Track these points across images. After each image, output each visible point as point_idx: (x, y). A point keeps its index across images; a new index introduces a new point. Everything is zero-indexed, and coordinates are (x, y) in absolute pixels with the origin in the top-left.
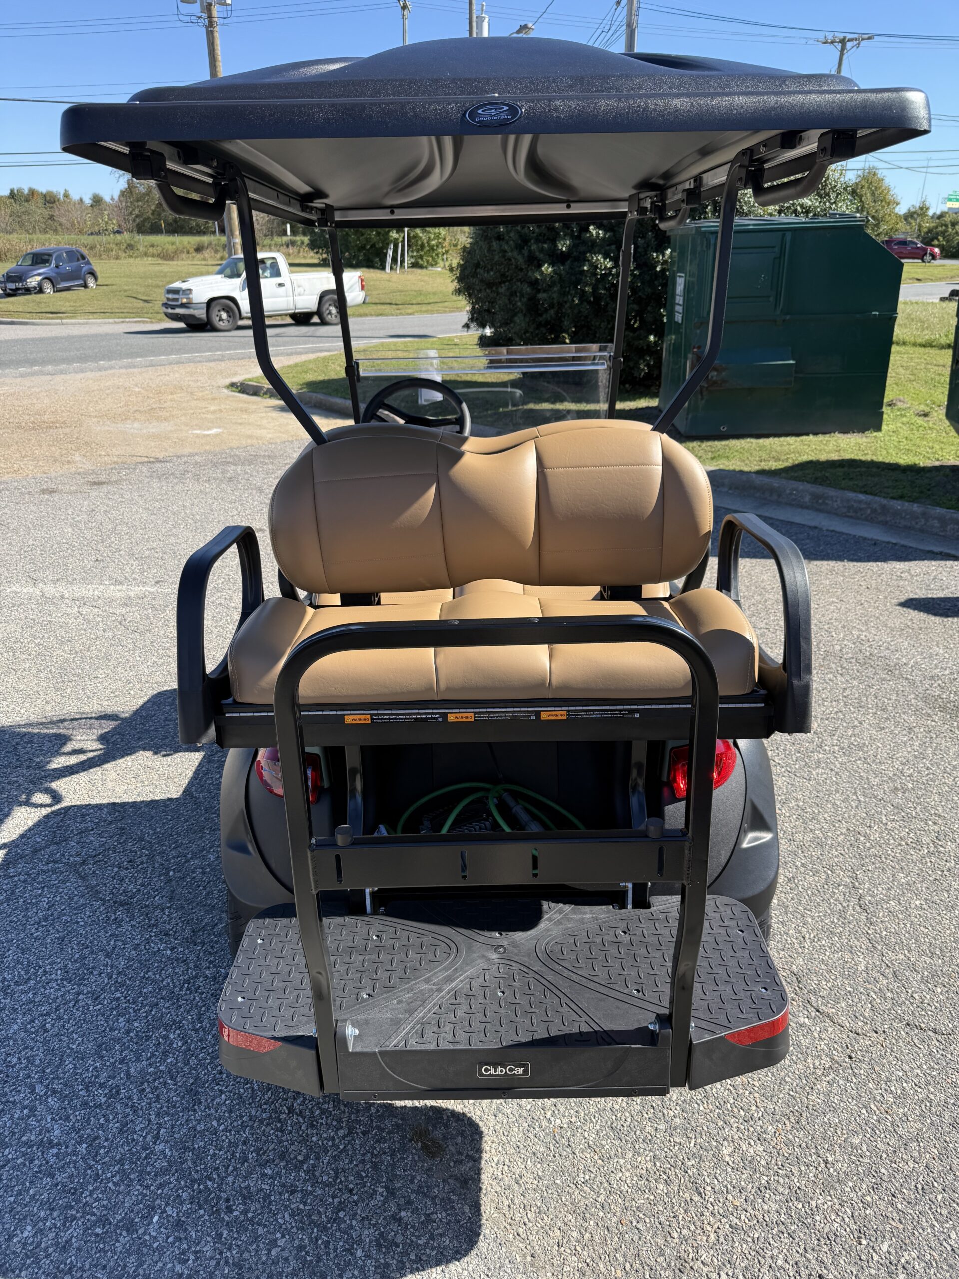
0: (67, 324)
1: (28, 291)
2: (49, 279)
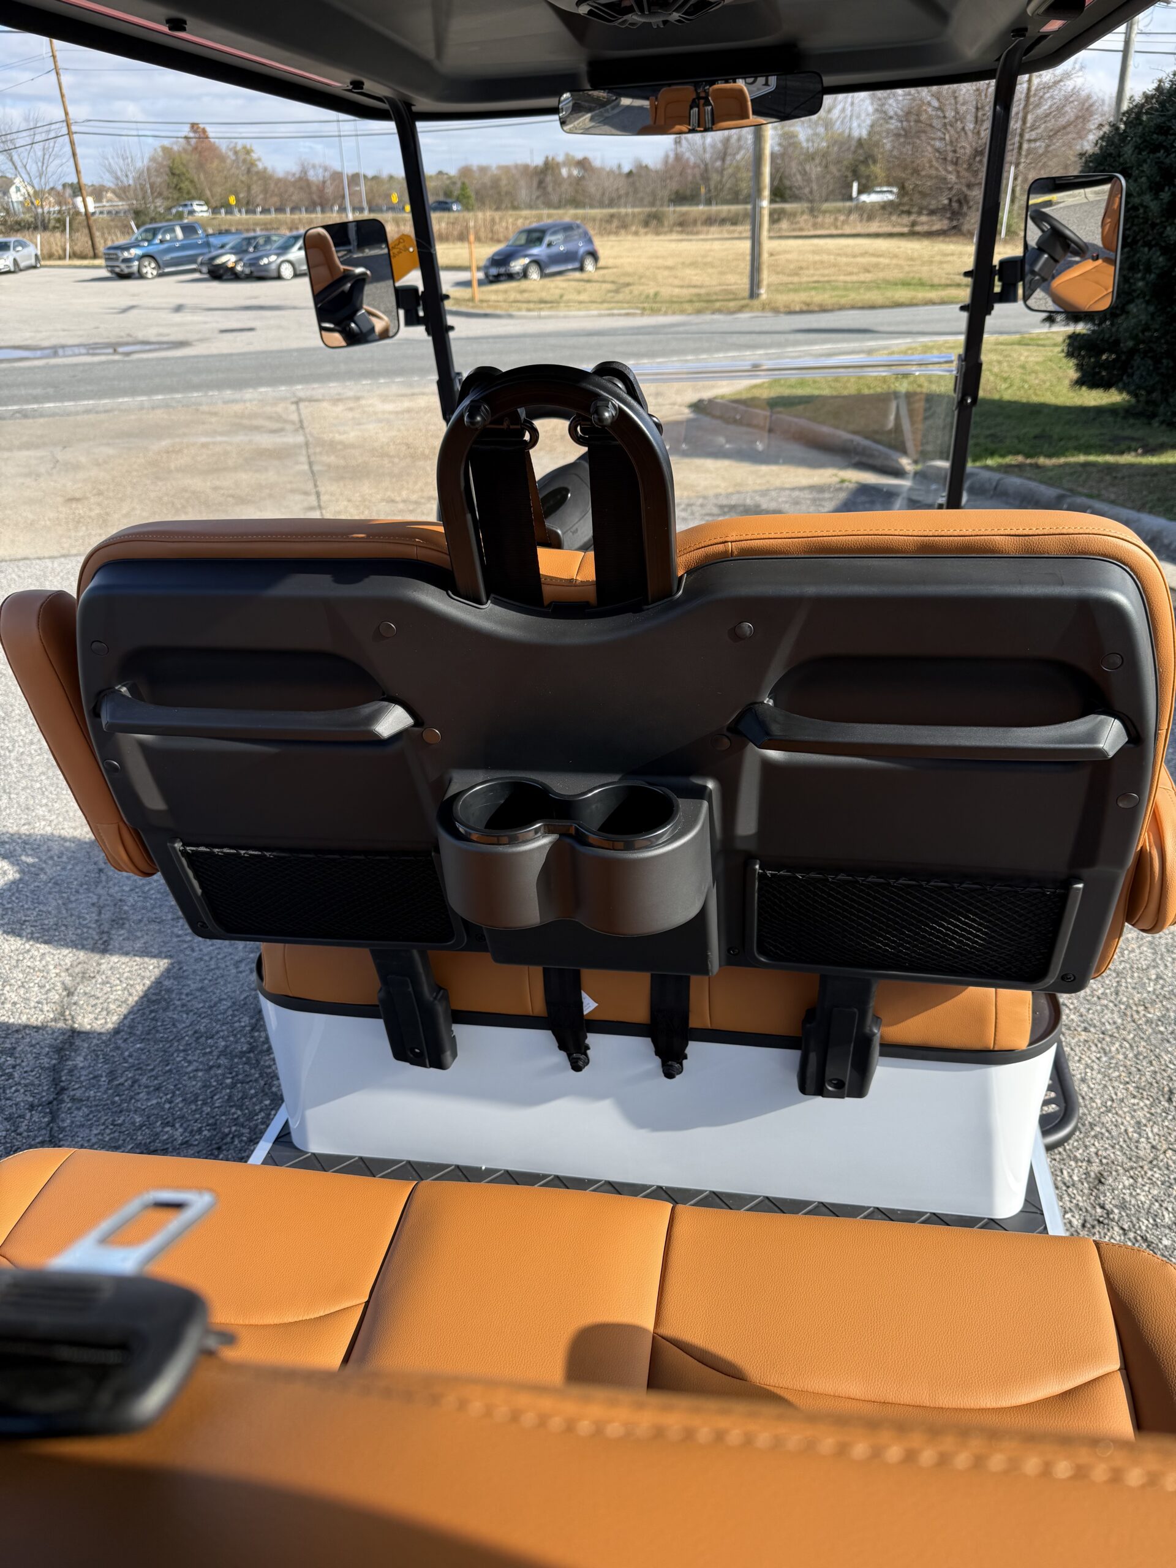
0: (545, 317)
1: (511, 277)
2: (536, 262)
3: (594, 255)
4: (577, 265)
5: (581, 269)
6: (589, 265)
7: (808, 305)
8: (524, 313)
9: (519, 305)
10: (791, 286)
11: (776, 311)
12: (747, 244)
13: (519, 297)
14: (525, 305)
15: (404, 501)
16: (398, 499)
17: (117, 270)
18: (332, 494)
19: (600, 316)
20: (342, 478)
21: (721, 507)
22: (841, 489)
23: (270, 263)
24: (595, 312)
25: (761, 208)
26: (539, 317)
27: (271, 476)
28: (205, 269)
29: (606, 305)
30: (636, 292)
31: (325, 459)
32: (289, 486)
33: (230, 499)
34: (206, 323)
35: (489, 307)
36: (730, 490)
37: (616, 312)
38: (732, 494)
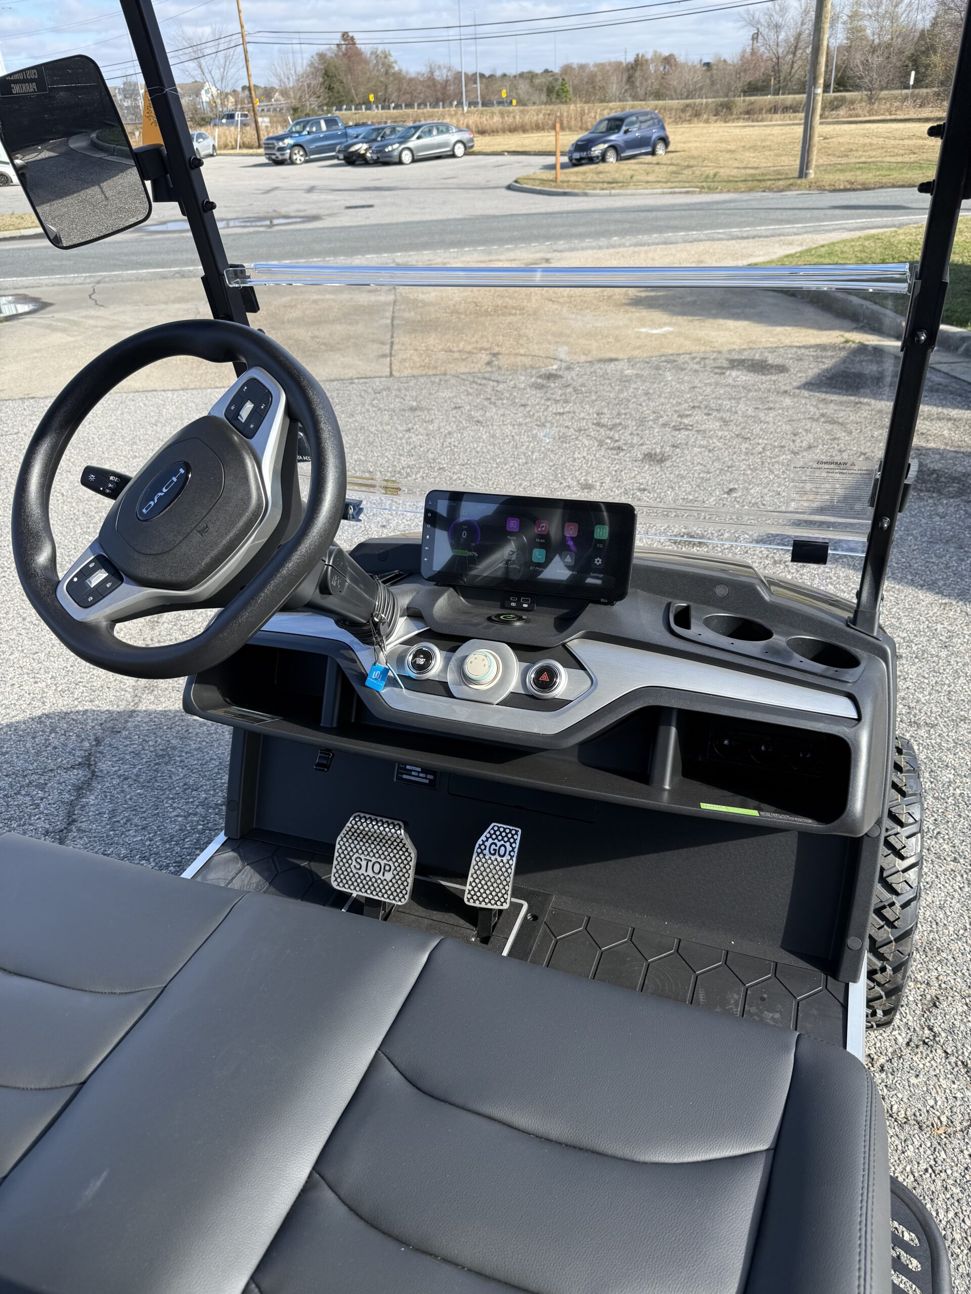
0: (615, 195)
1: (591, 160)
2: (613, 147)
3: (665, 140)
4: (649, 149)
5: (653, 153)
6: (660, 149)
7: (852, 183)
8: (598, 191)
9: (595, 185)
10: (839, 167)
11: (821, 189)
12: (800, 130)
13: (596, 178)
14: (600, 185)
15: (460, 351)
16: (455, 349)
17: (274, 157)
18: (403, 344)
19: (663, 193)
20: (414, 331)
21: (732, 361)
22: (844, 348)
23: (393, 150)
24: (659, 191)
25: (815, 94)
26: (610, 195)
27: (360, 328)
28: (341, 156)
29: (669, 185)
30: (698, 173)
31: (406, 315)
32: (371, 337)
33: (322, 347)
34: (336, 201)
35: (568, 187)
36: (743, 347)
37: (677, 190)
38: (745, 349)
